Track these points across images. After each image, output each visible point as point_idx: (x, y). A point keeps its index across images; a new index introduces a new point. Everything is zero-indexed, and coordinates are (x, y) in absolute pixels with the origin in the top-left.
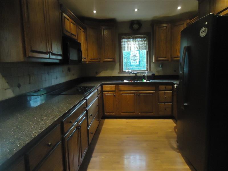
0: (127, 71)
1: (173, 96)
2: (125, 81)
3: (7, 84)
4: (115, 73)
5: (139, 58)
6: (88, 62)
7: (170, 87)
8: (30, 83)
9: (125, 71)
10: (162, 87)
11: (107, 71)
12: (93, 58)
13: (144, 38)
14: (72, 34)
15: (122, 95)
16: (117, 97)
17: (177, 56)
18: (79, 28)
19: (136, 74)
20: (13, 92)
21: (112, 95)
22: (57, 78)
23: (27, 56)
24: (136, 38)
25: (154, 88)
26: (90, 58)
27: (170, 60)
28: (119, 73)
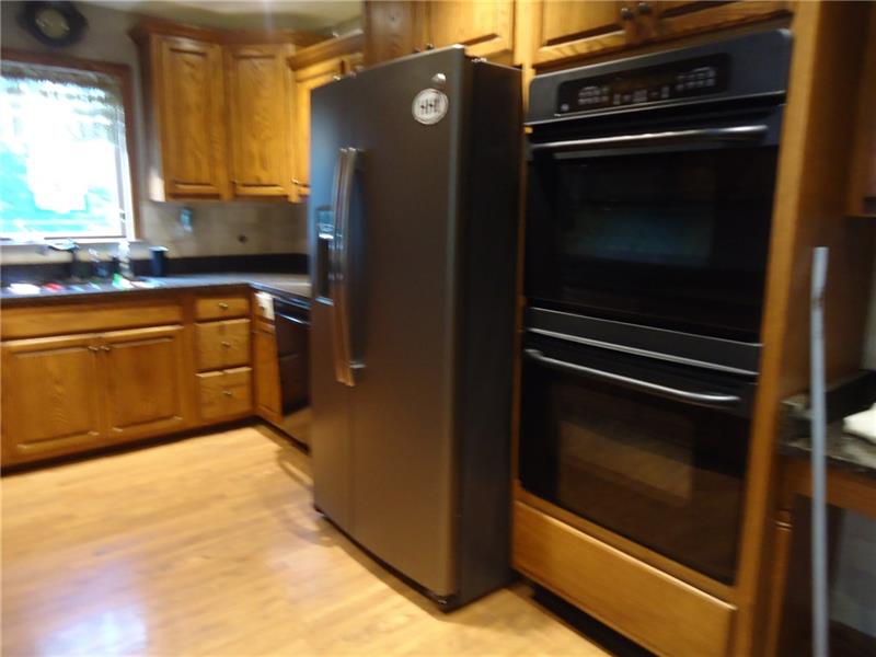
1: (252, 336)
7: (239, 304)
10: (208, 307)
13: (101, 85)
15: (21, 356)
17: (255, 182)
19: (73, 255)
25: (173, 313)
27: (226, 194)
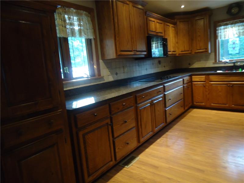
0: (223, 61)
2: (218, 72)
3: (109, 73)
4: (210, 64)
5: (238, 45)
6: (179, 54)
8: (124, 73)
9: (222, 61)
11: (201, 62)
12: (183, 50)
14: (157, 32)
16: (207, 87)
18: (167, 25)
19: (234, 64)
20: (113, 77)
21: (202, 85)
22: (146, 69)
23: (118, 55)
24: (235, 23)
26: (181, 51)
28: (214, 63)
